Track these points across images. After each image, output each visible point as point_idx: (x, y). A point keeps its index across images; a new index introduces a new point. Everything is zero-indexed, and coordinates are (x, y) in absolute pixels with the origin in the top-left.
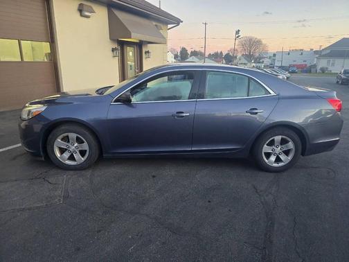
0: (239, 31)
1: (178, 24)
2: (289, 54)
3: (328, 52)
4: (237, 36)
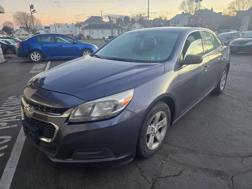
0: (32, 6)
2: (59, 27)
3: (87, 25)
4: (32, 10)
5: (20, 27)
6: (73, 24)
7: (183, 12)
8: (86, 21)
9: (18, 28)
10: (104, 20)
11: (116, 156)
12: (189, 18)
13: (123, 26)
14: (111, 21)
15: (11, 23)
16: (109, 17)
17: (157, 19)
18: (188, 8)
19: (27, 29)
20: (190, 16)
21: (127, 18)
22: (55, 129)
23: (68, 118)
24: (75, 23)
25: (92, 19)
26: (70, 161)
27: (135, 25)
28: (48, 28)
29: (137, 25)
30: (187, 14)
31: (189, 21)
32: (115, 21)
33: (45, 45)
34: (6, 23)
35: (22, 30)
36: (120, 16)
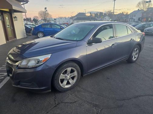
0: (46, 8)
1: (27, 3)
2: (61, 19)
3: (76, 18)
4: (46, 10)
5: (42, 19)
6: (69, 17)
7: (139, 9)
8: (76, 15)
9: (40, 19)
10: (86, 15)
11: (39, 87)
12: (143, 13)
13: (98, 18)
14: (91, 15)
15: (37, 17)
16: (90, 13)
17: (120, 14)
18: (142, 6)
19: (45, 20)
20: (143, 12)
21: (101, 13)
22: (13, 70)
23: (18, 65)
24: (70, 17)
25: (80, 14)
26: (19, 86)
27: (106, 17)
28: (55, 19)
29: (107, 18)
30: (141, 10)
31: (143, 15)
32: (94, 15)
33: (46, 29)
34: (35, 17)
35: (42, 20)
36: (97, 12)
